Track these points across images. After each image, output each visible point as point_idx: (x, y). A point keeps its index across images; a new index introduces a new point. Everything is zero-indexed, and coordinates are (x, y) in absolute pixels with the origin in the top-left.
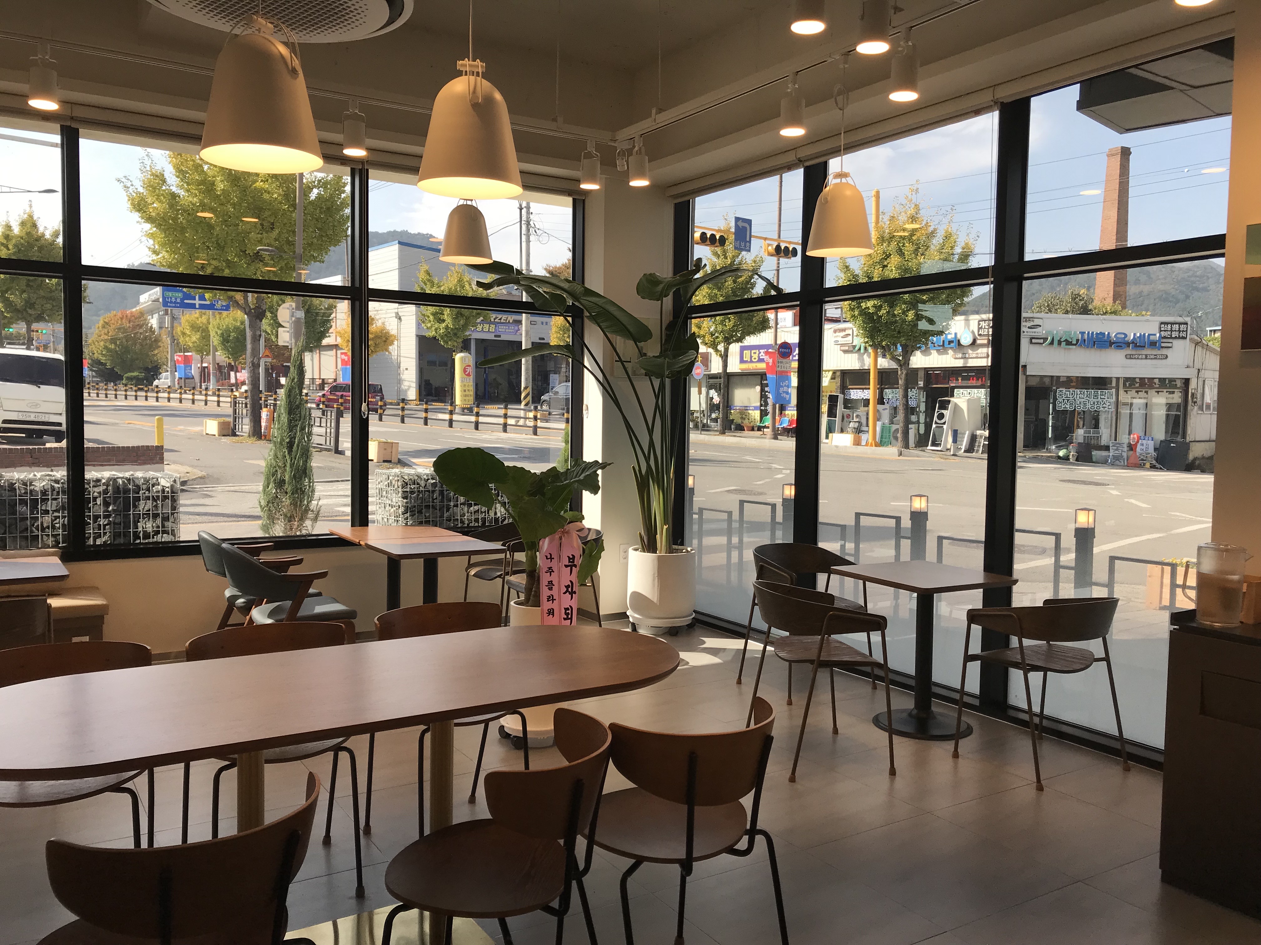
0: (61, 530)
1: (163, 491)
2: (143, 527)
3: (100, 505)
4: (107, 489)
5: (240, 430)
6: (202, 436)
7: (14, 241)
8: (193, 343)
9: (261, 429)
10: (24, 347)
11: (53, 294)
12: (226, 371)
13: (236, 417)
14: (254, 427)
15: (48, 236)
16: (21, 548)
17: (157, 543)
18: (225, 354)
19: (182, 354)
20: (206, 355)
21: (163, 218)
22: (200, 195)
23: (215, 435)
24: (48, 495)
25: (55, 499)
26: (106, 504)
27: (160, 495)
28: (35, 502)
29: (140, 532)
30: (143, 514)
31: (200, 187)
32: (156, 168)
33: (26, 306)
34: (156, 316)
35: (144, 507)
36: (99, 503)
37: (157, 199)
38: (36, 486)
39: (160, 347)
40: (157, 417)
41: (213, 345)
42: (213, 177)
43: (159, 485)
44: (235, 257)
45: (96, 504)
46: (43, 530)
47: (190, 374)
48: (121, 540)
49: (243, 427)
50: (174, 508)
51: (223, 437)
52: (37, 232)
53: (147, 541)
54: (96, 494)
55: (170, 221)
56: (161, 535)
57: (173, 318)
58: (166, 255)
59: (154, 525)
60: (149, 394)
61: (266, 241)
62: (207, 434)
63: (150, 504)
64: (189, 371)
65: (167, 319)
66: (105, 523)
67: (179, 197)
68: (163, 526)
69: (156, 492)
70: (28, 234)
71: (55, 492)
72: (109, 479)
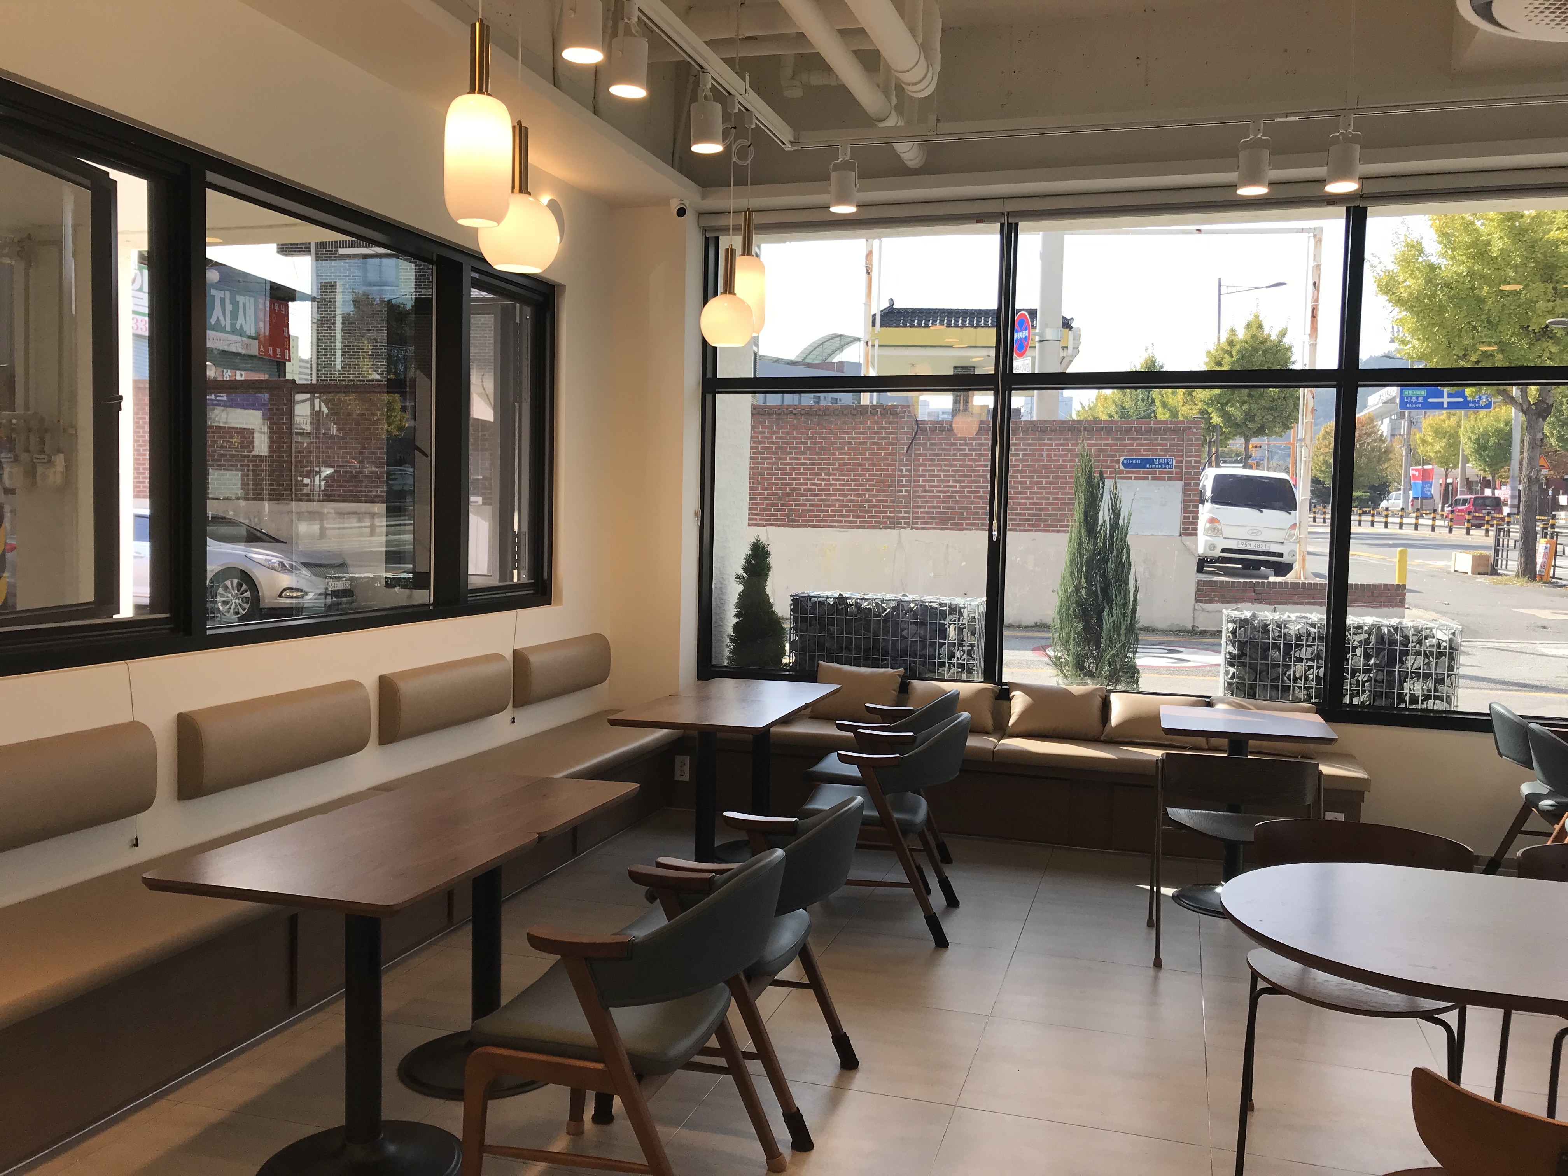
0: (1314, 683)
1: (1439, 646)
2: (1410, 688)
3: (1361, 656)
4: (1369, 638)
5: (1504, 567)
6: (1449, 573)
7: (1238, 347)
8: (1436, 453)
9: (1536, 567)
10: (1241, 465)
11: (1275, 403)
12: (1479, 488)
13: (1498, 550)
14: (1526, 563)
15: (1274, 337)
16: (1271, 699)
17: (1426, 710)
18: (1480, 466)
19: (1420, 467)
20: (1453, 468)
21: (1417, 298)
22: (1468, 262)
23: (1467, 573)
24: (1303, 641)
25: (1310, 646)
26: (1367, 656)
27: (1435, 650)
28: (1288, 647)
29: (1407, 694)
30: (1412, 673)
31: (1469, 251)
32: (1412, 236)
33: (1246, 419)
34: (1387, 421)
35: (1414, 663)
36: (1358, 655)
37: (1410, 275)
38: (1290, 629)
39: (1391, 459)
40: (1400, 549)
41: (1463, 455)
42: (1489, 235)
43: (1434, 637)
44: (1511, 336)
45: (1356, 655)
46: (1295, 680)
47: (1429, 493)
48: (1383, 702)
49: (1509, 563)
50: (1451, 668)
51: (1479, 576)
52: (1263, 333)
53: (1414, 706)
54: (1356, 643)
55: (1426, 301)
56: (1432, 701)
57: (1412, 423)
58: (1416, 343)
59: (1424, 687)
60: (1376, 519)
61: (1559, 310)
62: (1455, 571)
63: (1420, 660)
64: (1427, 489)
65: (1404, 423)
66: (1365, 679)
67: (1440, 268)
68: (1436, 690)
69: (1430, 646)
70: (1254, 337)
71: (1310, 638)
72: (1372, 627)
